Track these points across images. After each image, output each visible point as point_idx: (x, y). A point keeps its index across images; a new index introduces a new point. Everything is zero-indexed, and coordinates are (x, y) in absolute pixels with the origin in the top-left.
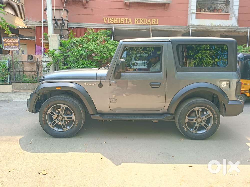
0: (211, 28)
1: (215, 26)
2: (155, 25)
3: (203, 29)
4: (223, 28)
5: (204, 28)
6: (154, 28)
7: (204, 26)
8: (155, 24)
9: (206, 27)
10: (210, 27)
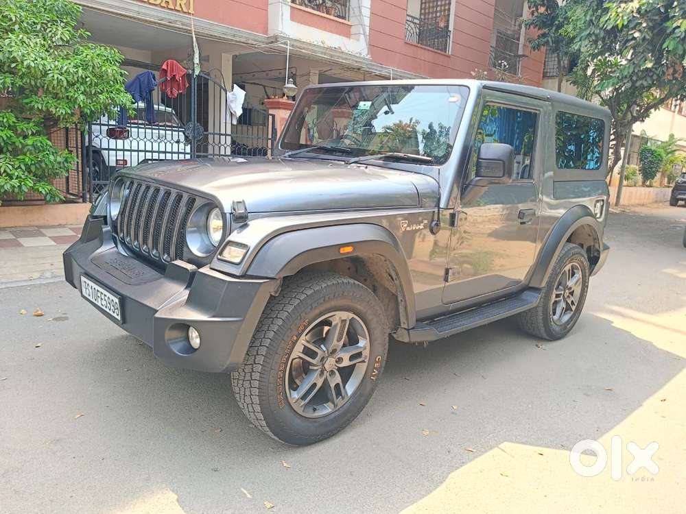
0: (322, 53)
1: (330, 49)
2: (185, 13)
3: (306, 52)
4: (344, 56)
5: (308, 49)
6: (183, 24)
7: (310, 44)
8: (185, 10)
9: (314, 48)
10: (322, 50)
